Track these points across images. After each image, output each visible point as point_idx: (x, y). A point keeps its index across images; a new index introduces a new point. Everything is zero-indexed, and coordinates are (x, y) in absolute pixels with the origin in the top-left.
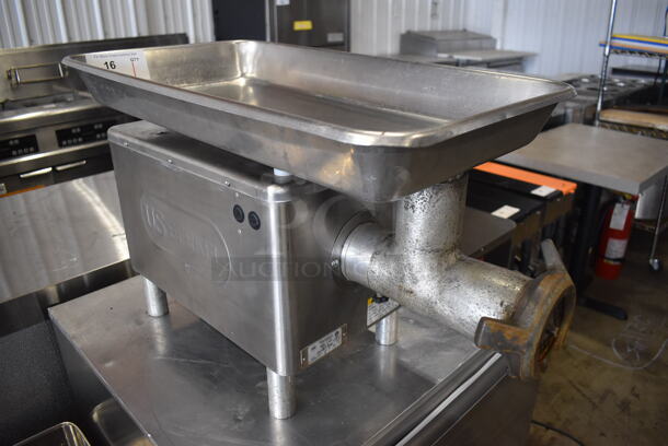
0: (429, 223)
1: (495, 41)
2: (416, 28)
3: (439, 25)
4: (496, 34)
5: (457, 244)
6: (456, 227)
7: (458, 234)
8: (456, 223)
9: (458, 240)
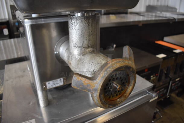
0: (82, 35)
1: (177, 9)
2: (152, 4)
3: (159, 4)
4: (177, 7)
5: (89, 46)
6: (87, 37)
7: (90, 41)
8: (88, 36)
9: (90, 44)
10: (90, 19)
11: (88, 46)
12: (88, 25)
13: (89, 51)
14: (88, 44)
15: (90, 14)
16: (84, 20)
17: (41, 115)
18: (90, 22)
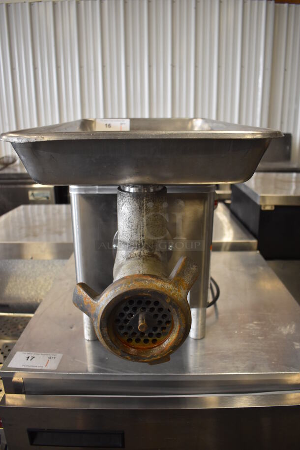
0: (130, 223)
5: (141, 245)
6: (138, 229)
7: (143, 236)
8: (139, 226)
9: (144, 242)
10: (143, 199)
11: (139, 245)
12: (140, 208)
13: (140, 253)
14: (139, 242)
15: (152, 190)
16: (132, 200)
17: (85, 360)
18: (143, 204)
